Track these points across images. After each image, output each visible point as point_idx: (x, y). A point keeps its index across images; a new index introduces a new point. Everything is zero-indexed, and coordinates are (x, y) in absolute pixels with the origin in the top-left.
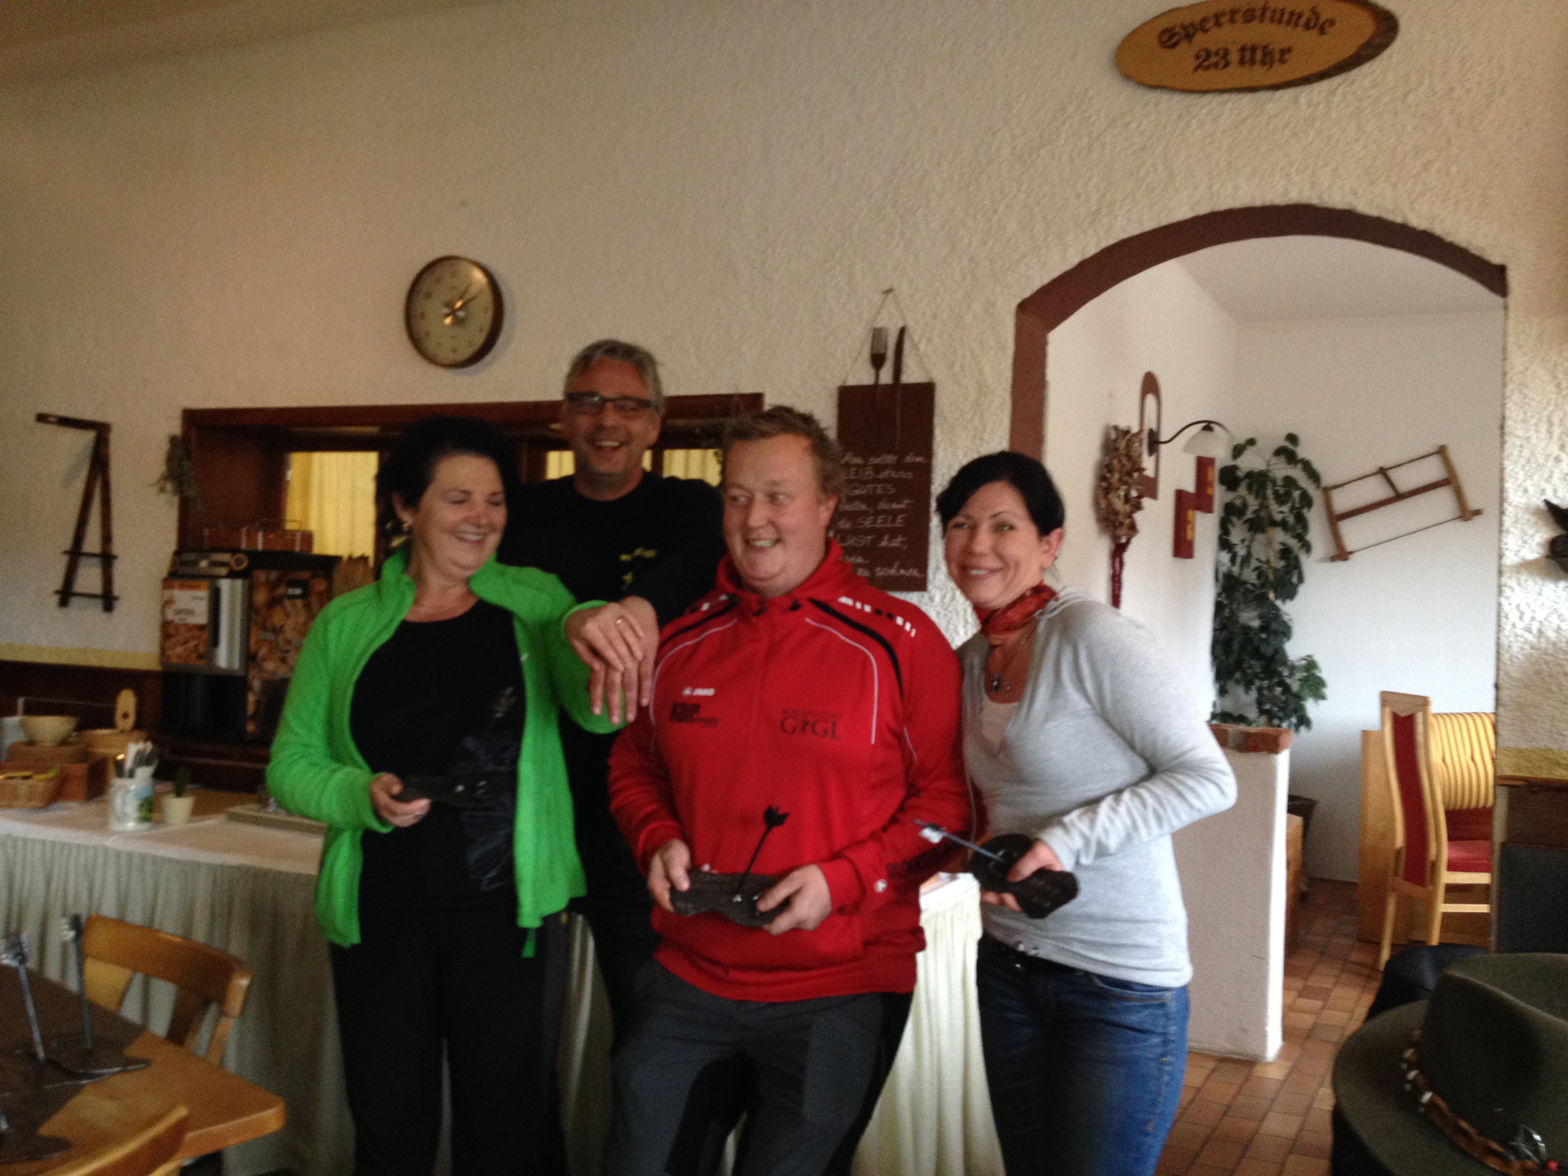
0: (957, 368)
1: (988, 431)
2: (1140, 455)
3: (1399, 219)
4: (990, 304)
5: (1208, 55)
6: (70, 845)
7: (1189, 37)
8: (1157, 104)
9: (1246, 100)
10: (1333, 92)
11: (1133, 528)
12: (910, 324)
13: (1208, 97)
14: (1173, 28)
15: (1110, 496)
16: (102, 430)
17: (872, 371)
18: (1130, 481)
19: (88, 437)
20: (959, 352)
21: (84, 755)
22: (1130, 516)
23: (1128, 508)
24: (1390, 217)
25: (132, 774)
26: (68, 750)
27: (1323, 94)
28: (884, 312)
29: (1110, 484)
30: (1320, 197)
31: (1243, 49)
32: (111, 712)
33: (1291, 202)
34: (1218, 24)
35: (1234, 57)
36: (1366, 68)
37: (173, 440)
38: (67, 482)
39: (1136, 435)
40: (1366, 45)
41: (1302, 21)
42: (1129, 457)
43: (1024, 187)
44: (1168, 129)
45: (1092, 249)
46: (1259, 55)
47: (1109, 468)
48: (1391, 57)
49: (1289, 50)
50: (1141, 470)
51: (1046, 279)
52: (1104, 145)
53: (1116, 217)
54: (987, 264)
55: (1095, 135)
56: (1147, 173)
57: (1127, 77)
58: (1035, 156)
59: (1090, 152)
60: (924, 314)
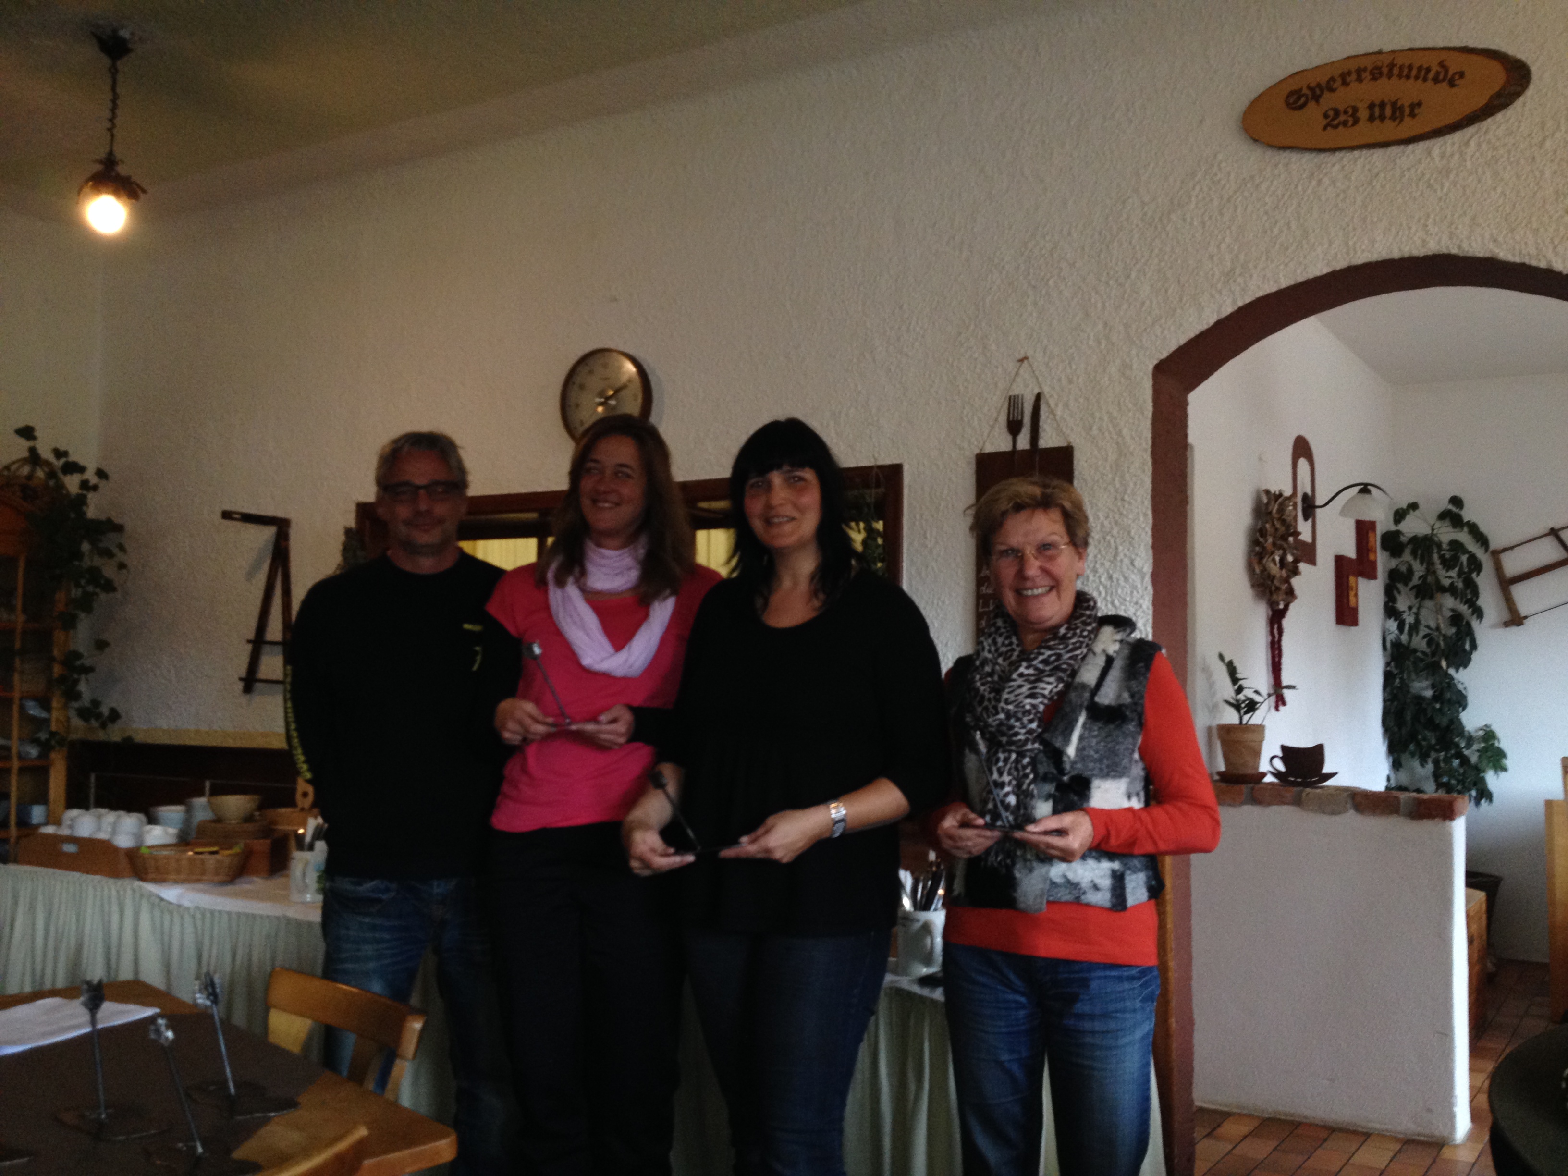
0: (1095, 432)
1: (1129, 492)
2: (1294, 519)
3: (1543, 265)
4: (1126, 366)
5: (1337, 113)
6: (254, 916)
7: (1317, 98)
8: (1287, 165)
9: (1378, 155)
10: (1467, 144)
11: (1291, 594)
12: (1046, 390)
13: (1338, 155)
14: (1301, 89)
15: (1265, 561)
16: (282, 526)
17: (1009, 438)
18: (1286, 546)
19: (270, 532)
20: (1097, 415)
21: (267, 831)
22: (1287, 581)
24: (1534, 263)
25: (311, 848)
26: (250, 827)
27: (1457, 146)
28: (1019, 380)
30: (1459, 247)
31: (1371, 106)
32: (293, 791)
33: (1430, 253)
34: (1345, 83)
35: (1363, 114)
36: (1499, 116)
37: (348, 532)
38: (250, 575)
39: (1289, 498)
40: (1498, 95)
41: (1431, 75)
42: (1283, 521)
43: (1156, 251)
44: (1300, 188)
45: (1228, 309)
46: (1388, 111)
48: (1524, 104)
49: (1419, 104)
50: (1296, 533)
51: (1183, 341)
52: (1236, 208)
53: (1251, 276)
54: (1121, 328)
55: (1226, 197)
56: (1281, 231)
57: (1255, 140)
58: (1165, 222)
59: (1222, 214)
60: (1059, 380)
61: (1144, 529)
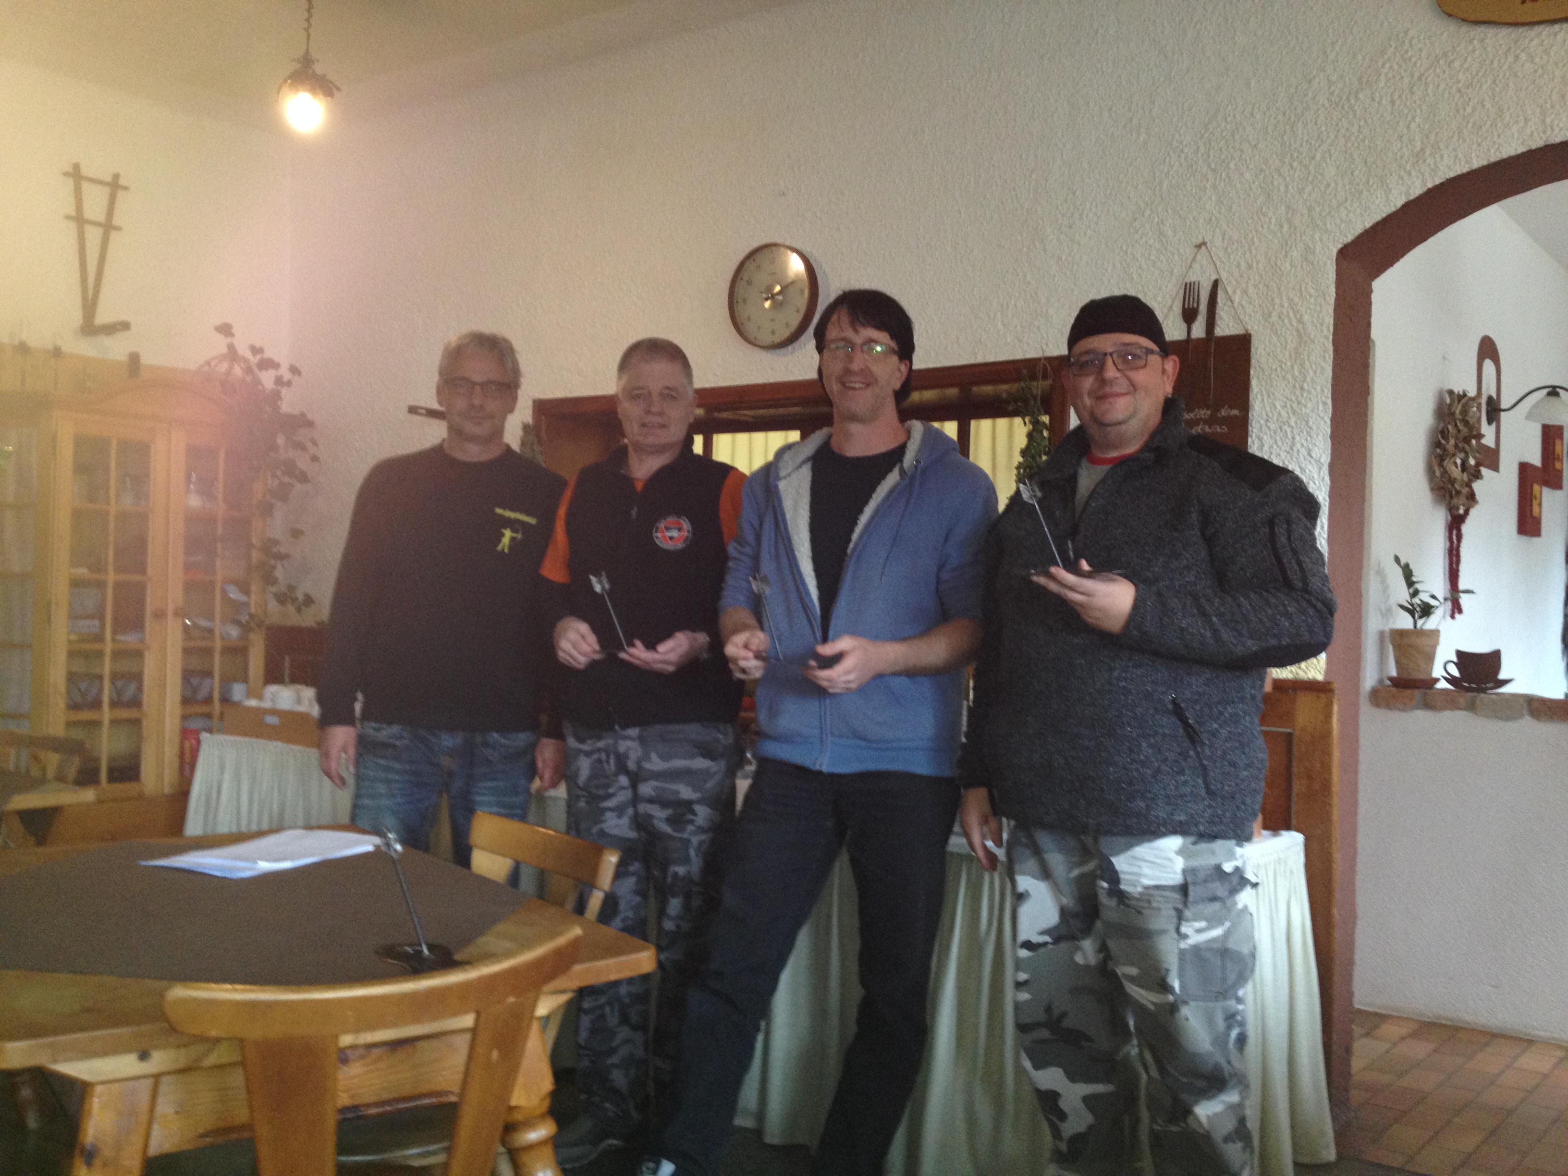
0: (1274, 317)
1: (1308, 380)
2: (1479, 420)
4: (1309, 249)
8: (1482, 41)
11: (1472, 498)
12: (1224, 276)
13: (1537, 29)
15: (1445, 463)
17: (1184, 326)
18: (1467, 448)
20: (1277, 301)
22: (1468, 485)
23: (1465, 477)
28: (1196, 266)
29: (1445, 450)
39: (1473, 399)
42: (1466, 423)
43: (1343, 131)
44: (1495, 65)
45: (1417, 190)
47: (1444, 433)
50: (1480, 436)
51: (1368, 224)
52: (1427, 84)
53: (1442, 156)
54: (1305, 211)
55: (1417, 75)
56: (1474, 109)
57: (1450, 15)
58: (1352, 102)
59: (1412, 93)
60: (1238, 266)
61: (1322, 418)
